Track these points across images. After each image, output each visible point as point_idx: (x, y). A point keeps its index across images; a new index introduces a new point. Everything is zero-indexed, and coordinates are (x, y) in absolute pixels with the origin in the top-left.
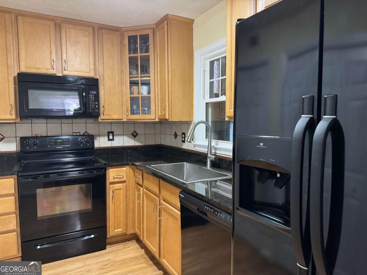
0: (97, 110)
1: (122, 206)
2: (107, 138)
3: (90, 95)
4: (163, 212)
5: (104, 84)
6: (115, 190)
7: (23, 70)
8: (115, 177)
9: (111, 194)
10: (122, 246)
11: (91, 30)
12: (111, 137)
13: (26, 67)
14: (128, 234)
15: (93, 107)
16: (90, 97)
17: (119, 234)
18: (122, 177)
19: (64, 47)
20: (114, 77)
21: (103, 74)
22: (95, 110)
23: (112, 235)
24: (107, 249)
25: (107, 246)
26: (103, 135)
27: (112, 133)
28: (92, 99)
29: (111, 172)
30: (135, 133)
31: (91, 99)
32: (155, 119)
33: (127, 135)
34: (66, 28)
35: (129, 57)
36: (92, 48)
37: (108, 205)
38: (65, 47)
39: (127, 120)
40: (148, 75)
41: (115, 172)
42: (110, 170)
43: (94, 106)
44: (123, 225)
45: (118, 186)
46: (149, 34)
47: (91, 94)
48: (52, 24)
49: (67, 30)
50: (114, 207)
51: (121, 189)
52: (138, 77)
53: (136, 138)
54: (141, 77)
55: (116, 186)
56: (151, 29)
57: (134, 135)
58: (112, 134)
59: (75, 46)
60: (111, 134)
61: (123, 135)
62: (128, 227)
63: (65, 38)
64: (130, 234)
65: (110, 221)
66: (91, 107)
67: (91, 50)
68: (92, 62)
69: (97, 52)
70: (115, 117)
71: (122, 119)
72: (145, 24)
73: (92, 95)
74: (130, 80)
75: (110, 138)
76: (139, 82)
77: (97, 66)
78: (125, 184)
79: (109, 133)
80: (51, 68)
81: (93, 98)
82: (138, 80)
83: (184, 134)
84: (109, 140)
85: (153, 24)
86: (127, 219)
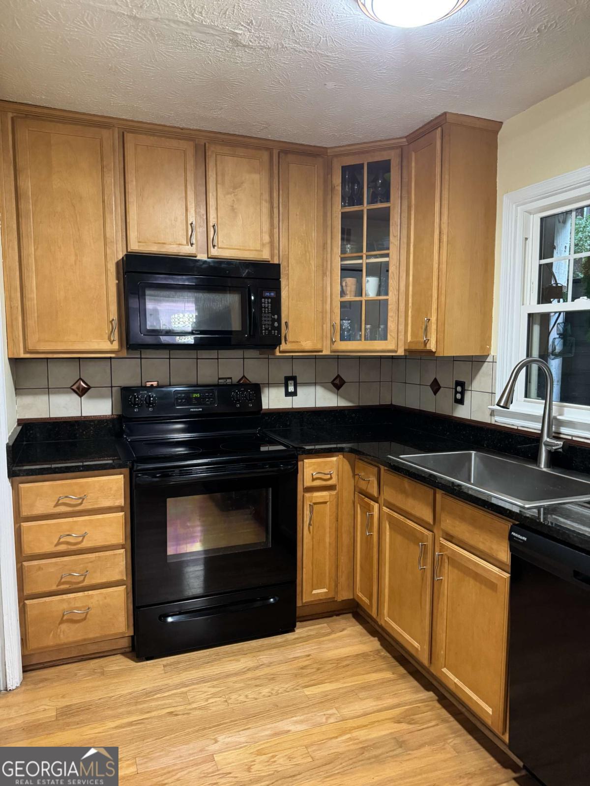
0: (276, 332)
1: (327, 540)
2: (283, 390)
3: (263, 300)
4: (446, 565)
5: (288, 274)
6: (315, 504)
7: (135, 246)
8: (314, 477)
9: (307, 512)
10: (325, 625)
11: (265, 155)
12: (291, 389)
13: (140, 242)
14: (339, 600)
15: (268, 325)
16: (263, 305)
17: (321, 600)
18: (329, 476)
19: (213, 195)
20: (309, 258)
21: (287, 253)
22: (273, 332)
23: (308, 600)
24: (297, 631)
25: (298, 624)
26: (276, 385)
27: (294, 378)
28: (268, 308)
29: (307, 465)
30: (338, 379)
31: (265, 308)
32: (396, 352)
33: (323, 385)
34: (216, 155)
35: (342, 213)
36: (266, 196)
37: (301, 535)
38: (215, 195)
39: (332, 352)
40: (386, 252)
41: (316, 466)
42: (306, 461)
43: (270, 323)
44: (330, 581)
45: (322, 497)
46: (390, 160)
47: (265, 298)
48: (189, 147)
49: (219, 157)
50: (313, 541)
51: (325, 503)
52: (361, 258)
53: (340, 390)
54: (368, 257)
55: (317, 497)
56: (397, 148)
57: (337, 385)
58: (293, 381)
59: (234, 192)
60: (290, 383)
61: (315, 384)
62: (339, 586)
63: (215, 176)
64: (343, 601)
65: (304, 570)
66: (265, 325)
67: (266, 201)
68: (266, 227)
69: (276, 205)
70: (307, 345)
71: (321, 351)
72: (383, 138)
73: (266, 300)
74: (341, 265)
75: (290, 391)
76: (362, 267)
77: (276, 236)
78: (334, 493)
79: (287, 379)
80: (187, 243)
81: (270, 307)
82: (362, 264)
83: (461, 384)
84: (288, 394)
85: (401, 138)
86: (337, 567)
